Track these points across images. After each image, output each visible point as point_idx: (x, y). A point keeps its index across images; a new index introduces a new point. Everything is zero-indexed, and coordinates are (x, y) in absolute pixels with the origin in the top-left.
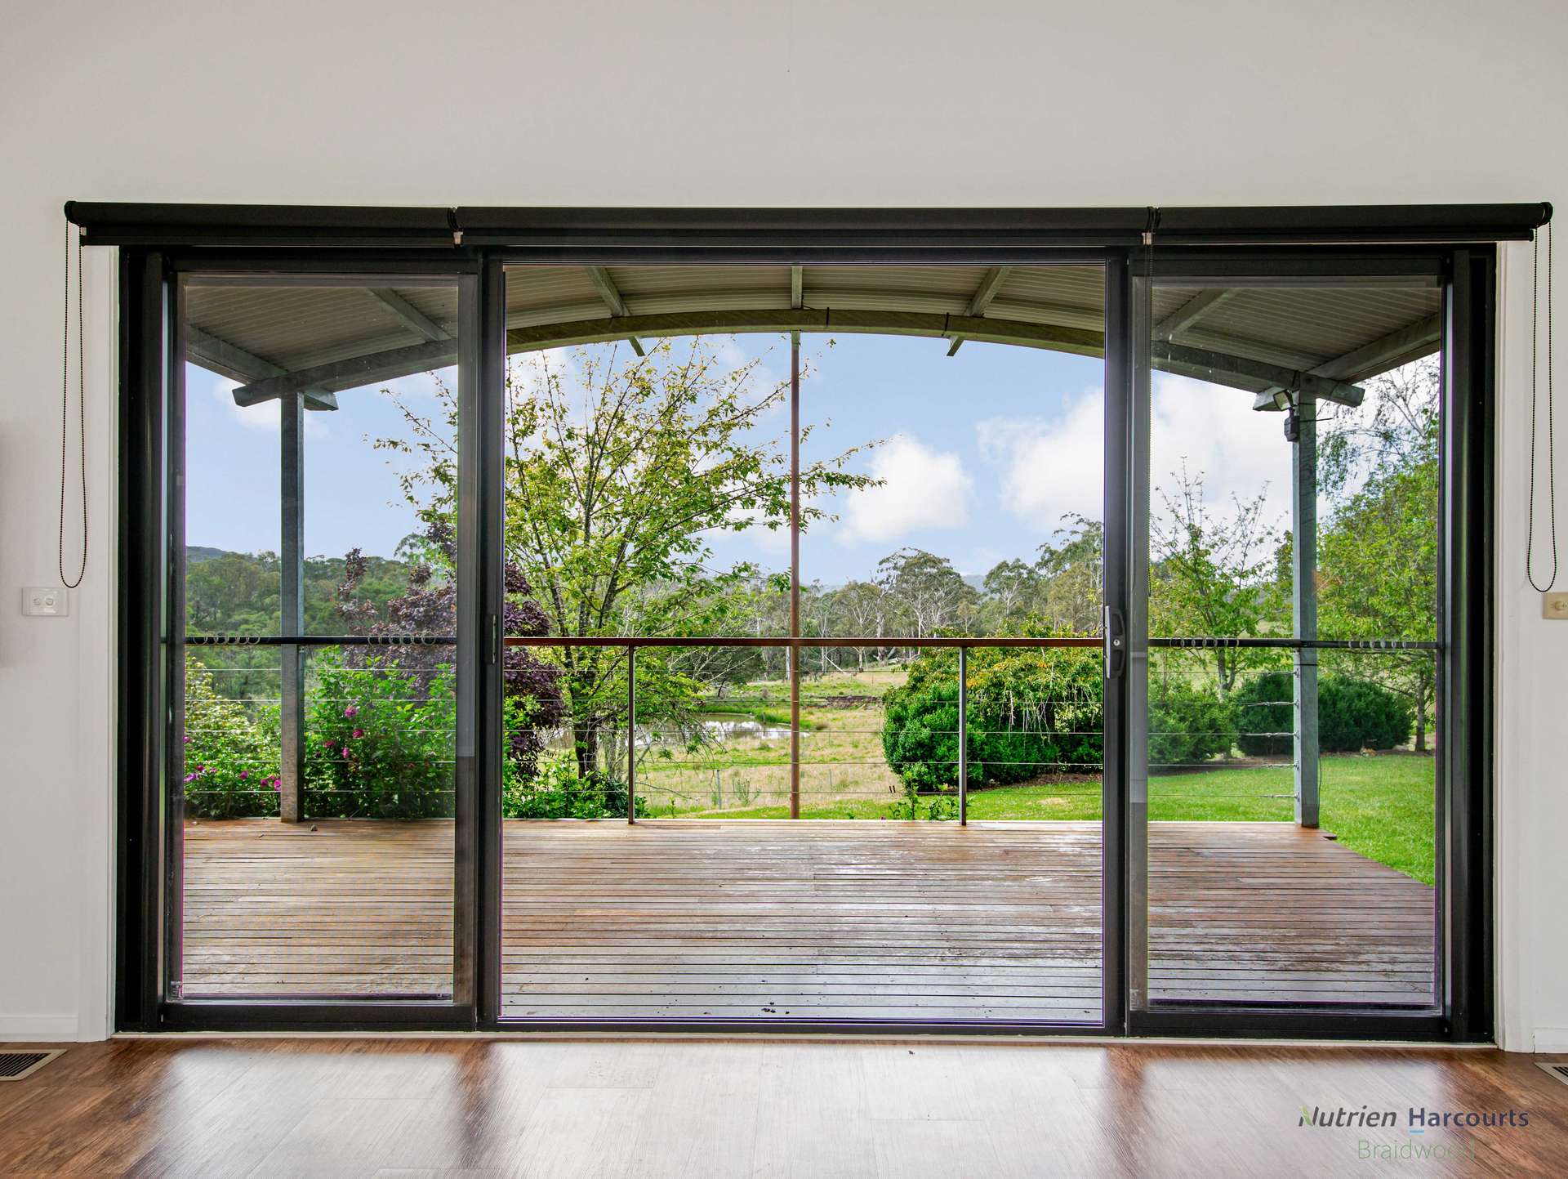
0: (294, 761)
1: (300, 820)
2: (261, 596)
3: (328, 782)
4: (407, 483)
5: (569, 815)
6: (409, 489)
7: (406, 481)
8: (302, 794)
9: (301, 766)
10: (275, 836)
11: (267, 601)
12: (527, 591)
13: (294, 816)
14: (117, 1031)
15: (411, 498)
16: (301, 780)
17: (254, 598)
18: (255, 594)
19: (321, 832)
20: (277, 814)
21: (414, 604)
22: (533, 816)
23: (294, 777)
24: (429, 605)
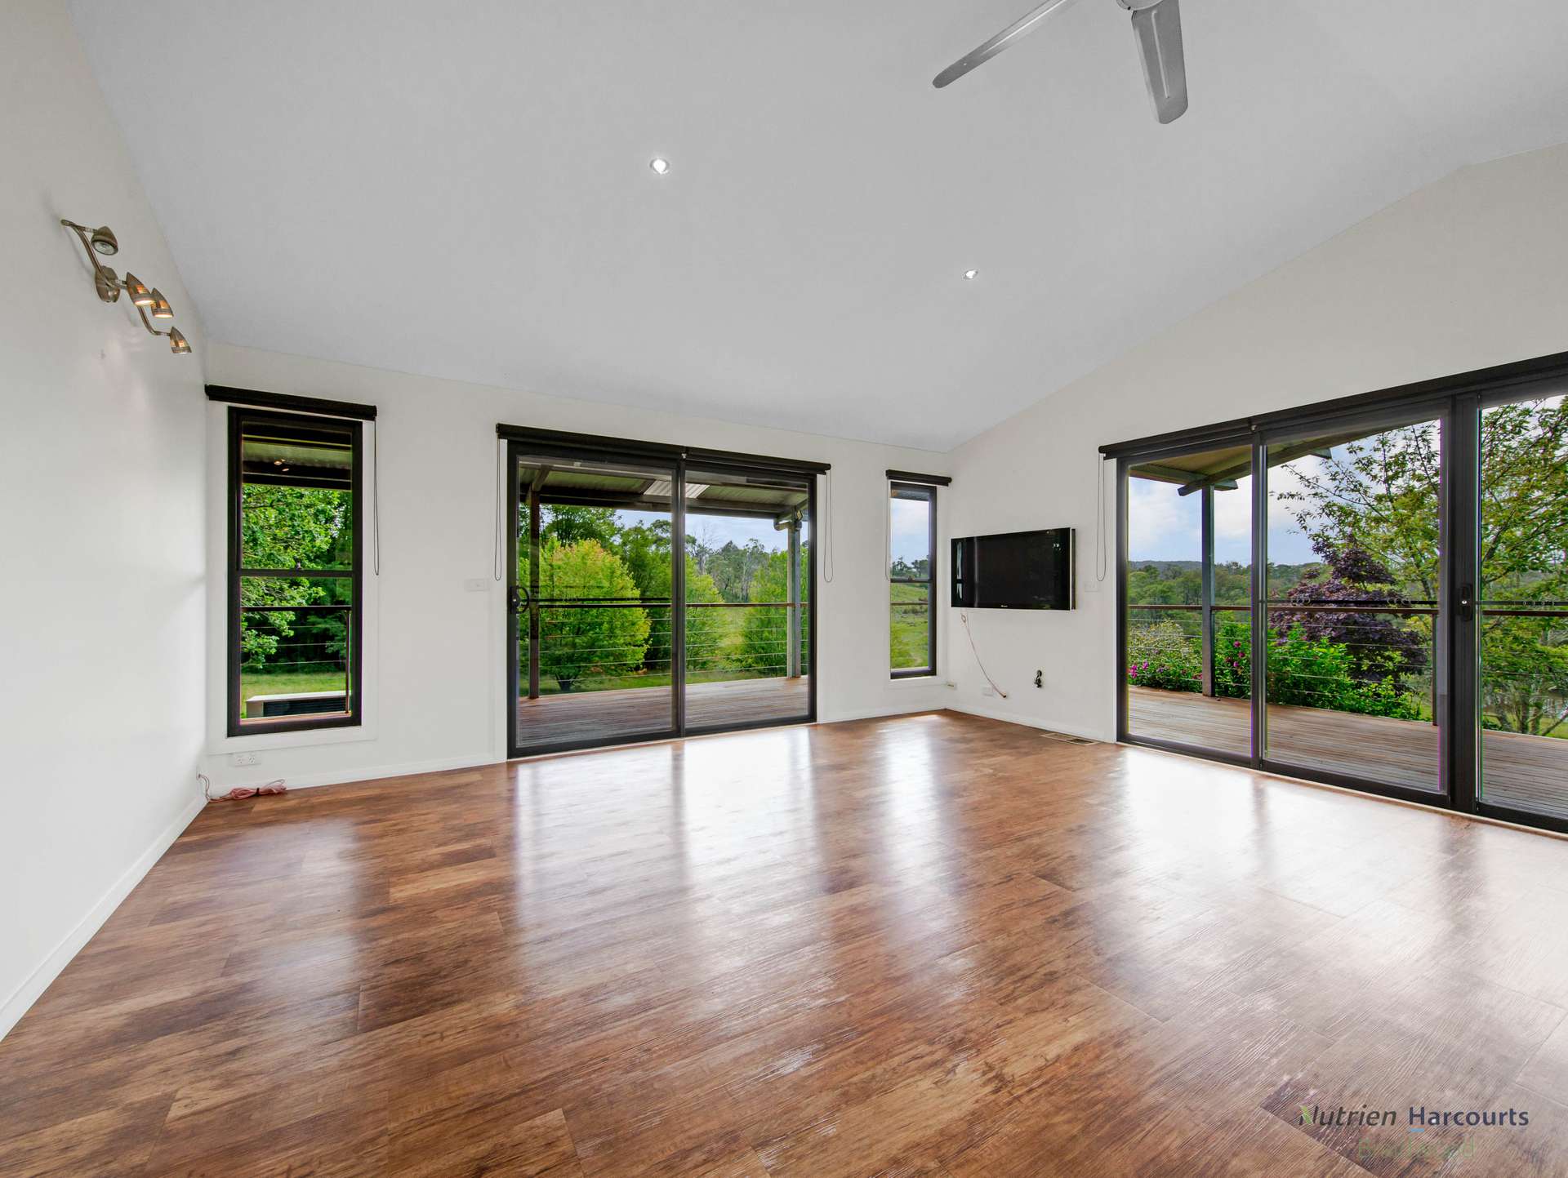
0: (1209, 666)
1: (1213, 695)
2: (1229, 590)
3: (1228, 680)
4: (1301, 518)
5: (1386, 714)
6: (1303, 522)
7: (1301, 517)
8: (1214, 684)
9: (1213, 670)
10: (1199, 700)
11: (1232, 593)
12: (1393, 582)
13: (1210, 694)
14: (1118, 741)
15: (1305, 528)
16: (1213, 677)
17: (1222, 592)
18: (1224, 589)
19: (1222, 702)
20: (1201, 692)
21: (1302, 592)
22: (1359, 712)
23: (1210, 674)
24: (1312, 592)
